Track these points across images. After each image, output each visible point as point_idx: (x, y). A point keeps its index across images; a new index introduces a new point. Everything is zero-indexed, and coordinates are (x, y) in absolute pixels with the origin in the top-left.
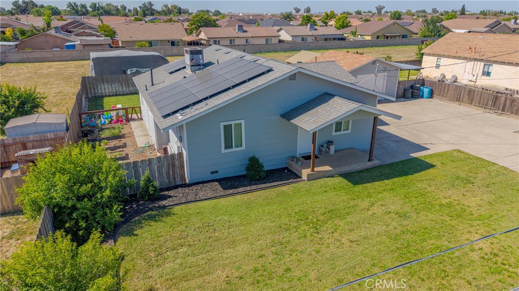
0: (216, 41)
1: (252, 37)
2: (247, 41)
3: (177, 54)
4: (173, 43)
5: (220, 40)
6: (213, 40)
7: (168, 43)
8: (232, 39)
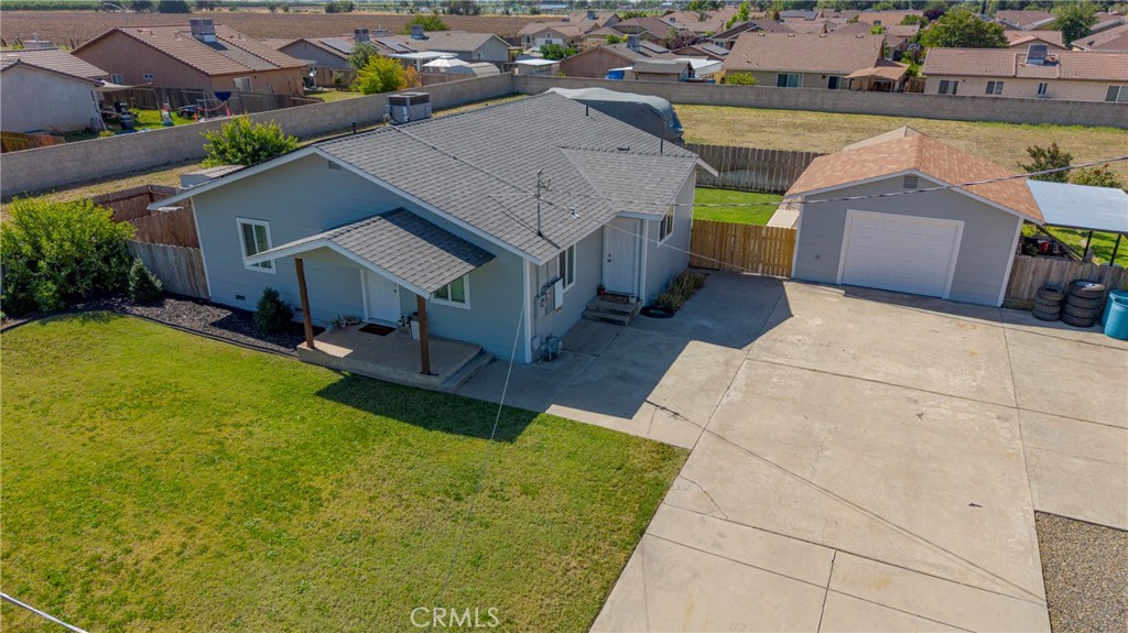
0: (947, 82)
1: (1059, 79)
2: (1042, 89)
3: (807, 106)
4: (833, 82)
5: (960, 80)
6: (940, 79)
7: (822, 81)
8: (996, 80)
